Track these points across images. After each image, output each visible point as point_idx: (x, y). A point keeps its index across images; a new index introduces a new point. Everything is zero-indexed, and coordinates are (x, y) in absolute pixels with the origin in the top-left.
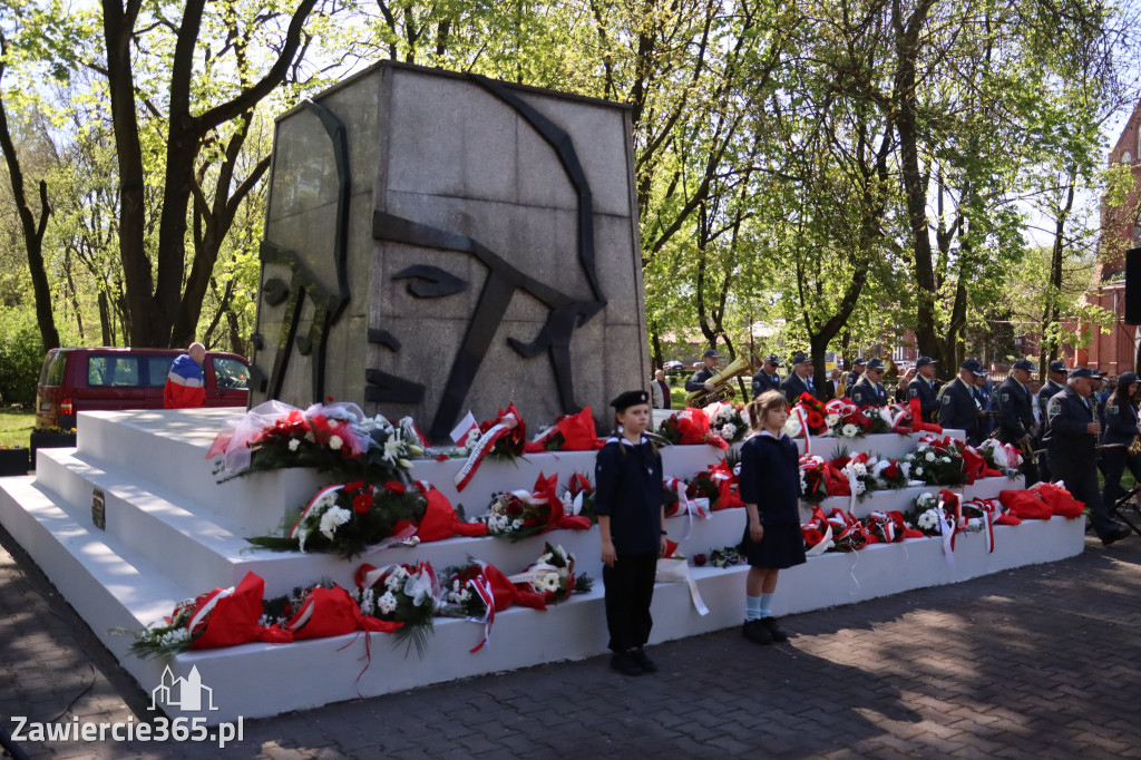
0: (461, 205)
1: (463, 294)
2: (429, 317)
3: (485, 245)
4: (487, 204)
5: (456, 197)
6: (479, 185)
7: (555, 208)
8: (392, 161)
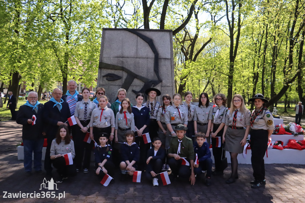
0: (121, 59)
1: (121, 80)
2: (111, 85)
3: (127, 68)
4: (128, 58)
5: (120, 57)
6: (126, 54)
7: (148, 58)
8: (104, 50)
